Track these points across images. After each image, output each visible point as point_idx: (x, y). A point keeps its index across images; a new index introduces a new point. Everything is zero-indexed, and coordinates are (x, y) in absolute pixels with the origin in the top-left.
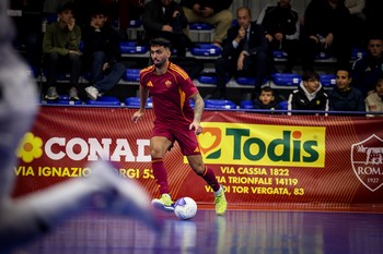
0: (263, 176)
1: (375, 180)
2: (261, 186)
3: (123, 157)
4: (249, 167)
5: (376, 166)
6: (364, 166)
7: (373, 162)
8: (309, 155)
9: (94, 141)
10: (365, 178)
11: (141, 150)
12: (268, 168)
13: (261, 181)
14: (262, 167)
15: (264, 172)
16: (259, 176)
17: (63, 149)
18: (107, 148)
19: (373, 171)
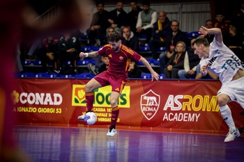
0: (104, 112)
1: (150, 114)
2: (103, 117)
3: (48, 103)
4: (98, 107)
5: (151, 107)
6: (145, 106)
7: (150, 105)
8: (122, 101)
9: (37, 94)
10: (146, 113)
11: (55, 99)
12: (106, 108)
13: (103, 115)
14: (103, 108)
15: (104, 110)
16: (102, 112)
17: (26, 98)
18: (42, 97)
19: (149, 109)
